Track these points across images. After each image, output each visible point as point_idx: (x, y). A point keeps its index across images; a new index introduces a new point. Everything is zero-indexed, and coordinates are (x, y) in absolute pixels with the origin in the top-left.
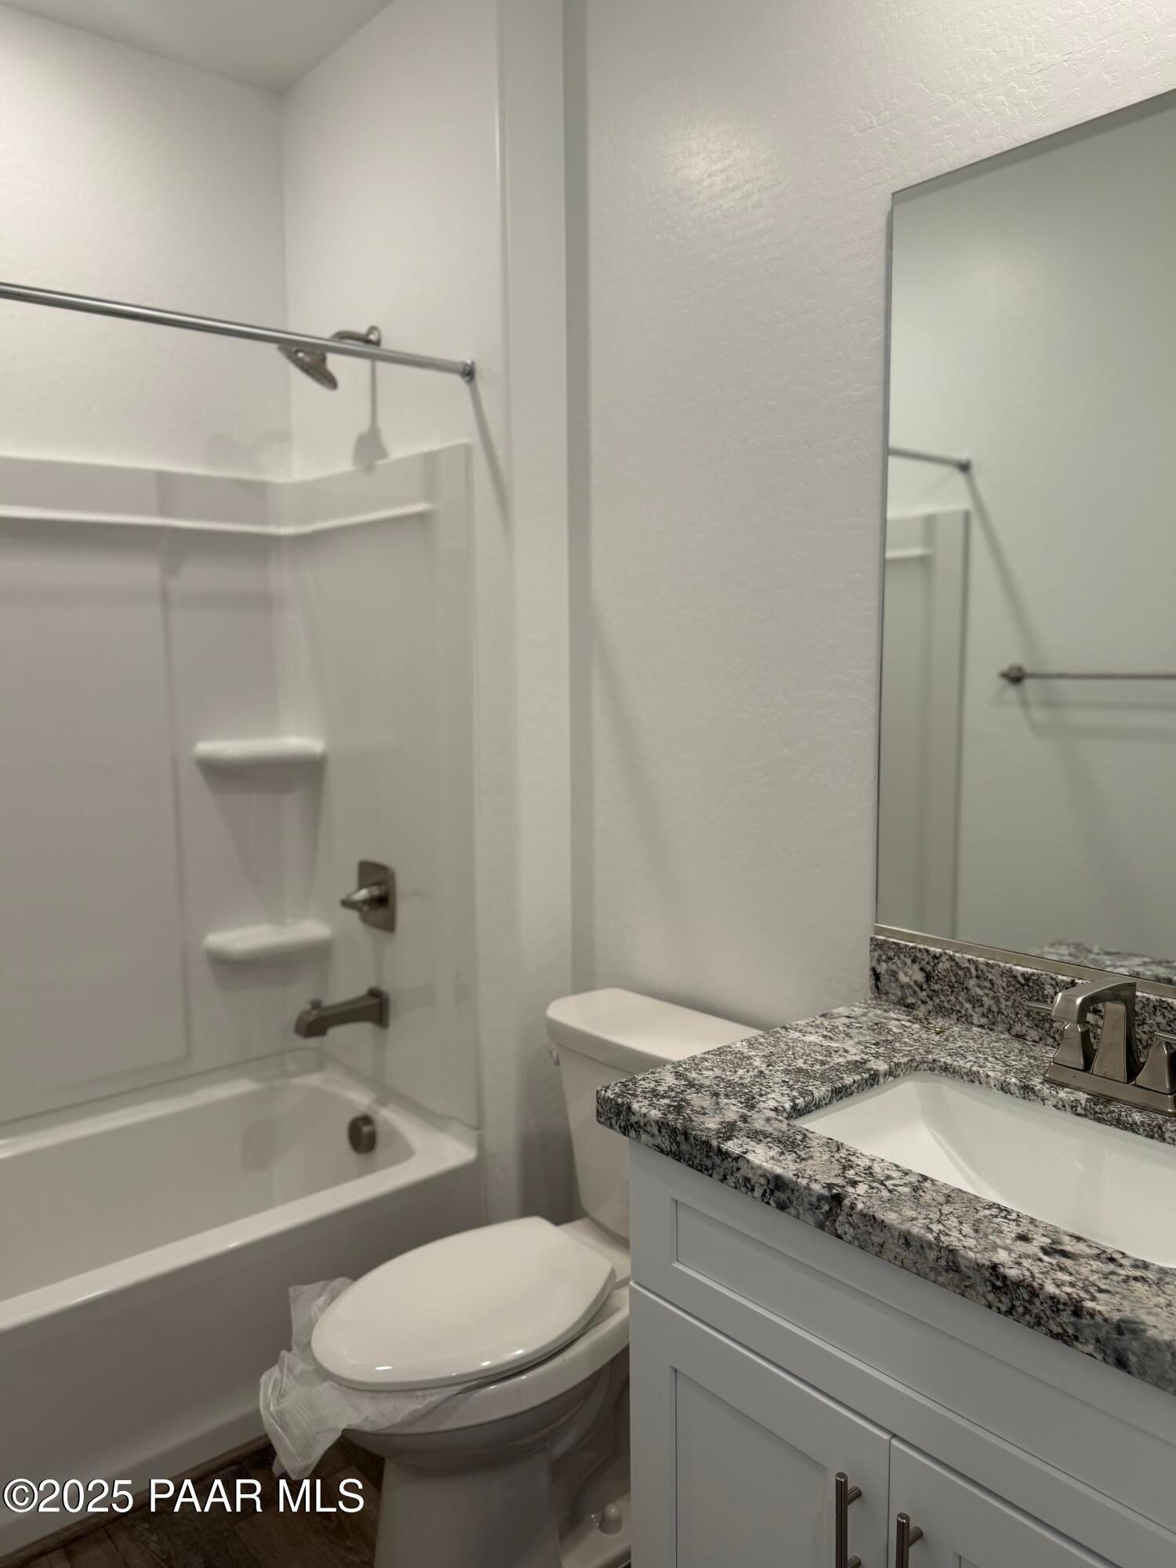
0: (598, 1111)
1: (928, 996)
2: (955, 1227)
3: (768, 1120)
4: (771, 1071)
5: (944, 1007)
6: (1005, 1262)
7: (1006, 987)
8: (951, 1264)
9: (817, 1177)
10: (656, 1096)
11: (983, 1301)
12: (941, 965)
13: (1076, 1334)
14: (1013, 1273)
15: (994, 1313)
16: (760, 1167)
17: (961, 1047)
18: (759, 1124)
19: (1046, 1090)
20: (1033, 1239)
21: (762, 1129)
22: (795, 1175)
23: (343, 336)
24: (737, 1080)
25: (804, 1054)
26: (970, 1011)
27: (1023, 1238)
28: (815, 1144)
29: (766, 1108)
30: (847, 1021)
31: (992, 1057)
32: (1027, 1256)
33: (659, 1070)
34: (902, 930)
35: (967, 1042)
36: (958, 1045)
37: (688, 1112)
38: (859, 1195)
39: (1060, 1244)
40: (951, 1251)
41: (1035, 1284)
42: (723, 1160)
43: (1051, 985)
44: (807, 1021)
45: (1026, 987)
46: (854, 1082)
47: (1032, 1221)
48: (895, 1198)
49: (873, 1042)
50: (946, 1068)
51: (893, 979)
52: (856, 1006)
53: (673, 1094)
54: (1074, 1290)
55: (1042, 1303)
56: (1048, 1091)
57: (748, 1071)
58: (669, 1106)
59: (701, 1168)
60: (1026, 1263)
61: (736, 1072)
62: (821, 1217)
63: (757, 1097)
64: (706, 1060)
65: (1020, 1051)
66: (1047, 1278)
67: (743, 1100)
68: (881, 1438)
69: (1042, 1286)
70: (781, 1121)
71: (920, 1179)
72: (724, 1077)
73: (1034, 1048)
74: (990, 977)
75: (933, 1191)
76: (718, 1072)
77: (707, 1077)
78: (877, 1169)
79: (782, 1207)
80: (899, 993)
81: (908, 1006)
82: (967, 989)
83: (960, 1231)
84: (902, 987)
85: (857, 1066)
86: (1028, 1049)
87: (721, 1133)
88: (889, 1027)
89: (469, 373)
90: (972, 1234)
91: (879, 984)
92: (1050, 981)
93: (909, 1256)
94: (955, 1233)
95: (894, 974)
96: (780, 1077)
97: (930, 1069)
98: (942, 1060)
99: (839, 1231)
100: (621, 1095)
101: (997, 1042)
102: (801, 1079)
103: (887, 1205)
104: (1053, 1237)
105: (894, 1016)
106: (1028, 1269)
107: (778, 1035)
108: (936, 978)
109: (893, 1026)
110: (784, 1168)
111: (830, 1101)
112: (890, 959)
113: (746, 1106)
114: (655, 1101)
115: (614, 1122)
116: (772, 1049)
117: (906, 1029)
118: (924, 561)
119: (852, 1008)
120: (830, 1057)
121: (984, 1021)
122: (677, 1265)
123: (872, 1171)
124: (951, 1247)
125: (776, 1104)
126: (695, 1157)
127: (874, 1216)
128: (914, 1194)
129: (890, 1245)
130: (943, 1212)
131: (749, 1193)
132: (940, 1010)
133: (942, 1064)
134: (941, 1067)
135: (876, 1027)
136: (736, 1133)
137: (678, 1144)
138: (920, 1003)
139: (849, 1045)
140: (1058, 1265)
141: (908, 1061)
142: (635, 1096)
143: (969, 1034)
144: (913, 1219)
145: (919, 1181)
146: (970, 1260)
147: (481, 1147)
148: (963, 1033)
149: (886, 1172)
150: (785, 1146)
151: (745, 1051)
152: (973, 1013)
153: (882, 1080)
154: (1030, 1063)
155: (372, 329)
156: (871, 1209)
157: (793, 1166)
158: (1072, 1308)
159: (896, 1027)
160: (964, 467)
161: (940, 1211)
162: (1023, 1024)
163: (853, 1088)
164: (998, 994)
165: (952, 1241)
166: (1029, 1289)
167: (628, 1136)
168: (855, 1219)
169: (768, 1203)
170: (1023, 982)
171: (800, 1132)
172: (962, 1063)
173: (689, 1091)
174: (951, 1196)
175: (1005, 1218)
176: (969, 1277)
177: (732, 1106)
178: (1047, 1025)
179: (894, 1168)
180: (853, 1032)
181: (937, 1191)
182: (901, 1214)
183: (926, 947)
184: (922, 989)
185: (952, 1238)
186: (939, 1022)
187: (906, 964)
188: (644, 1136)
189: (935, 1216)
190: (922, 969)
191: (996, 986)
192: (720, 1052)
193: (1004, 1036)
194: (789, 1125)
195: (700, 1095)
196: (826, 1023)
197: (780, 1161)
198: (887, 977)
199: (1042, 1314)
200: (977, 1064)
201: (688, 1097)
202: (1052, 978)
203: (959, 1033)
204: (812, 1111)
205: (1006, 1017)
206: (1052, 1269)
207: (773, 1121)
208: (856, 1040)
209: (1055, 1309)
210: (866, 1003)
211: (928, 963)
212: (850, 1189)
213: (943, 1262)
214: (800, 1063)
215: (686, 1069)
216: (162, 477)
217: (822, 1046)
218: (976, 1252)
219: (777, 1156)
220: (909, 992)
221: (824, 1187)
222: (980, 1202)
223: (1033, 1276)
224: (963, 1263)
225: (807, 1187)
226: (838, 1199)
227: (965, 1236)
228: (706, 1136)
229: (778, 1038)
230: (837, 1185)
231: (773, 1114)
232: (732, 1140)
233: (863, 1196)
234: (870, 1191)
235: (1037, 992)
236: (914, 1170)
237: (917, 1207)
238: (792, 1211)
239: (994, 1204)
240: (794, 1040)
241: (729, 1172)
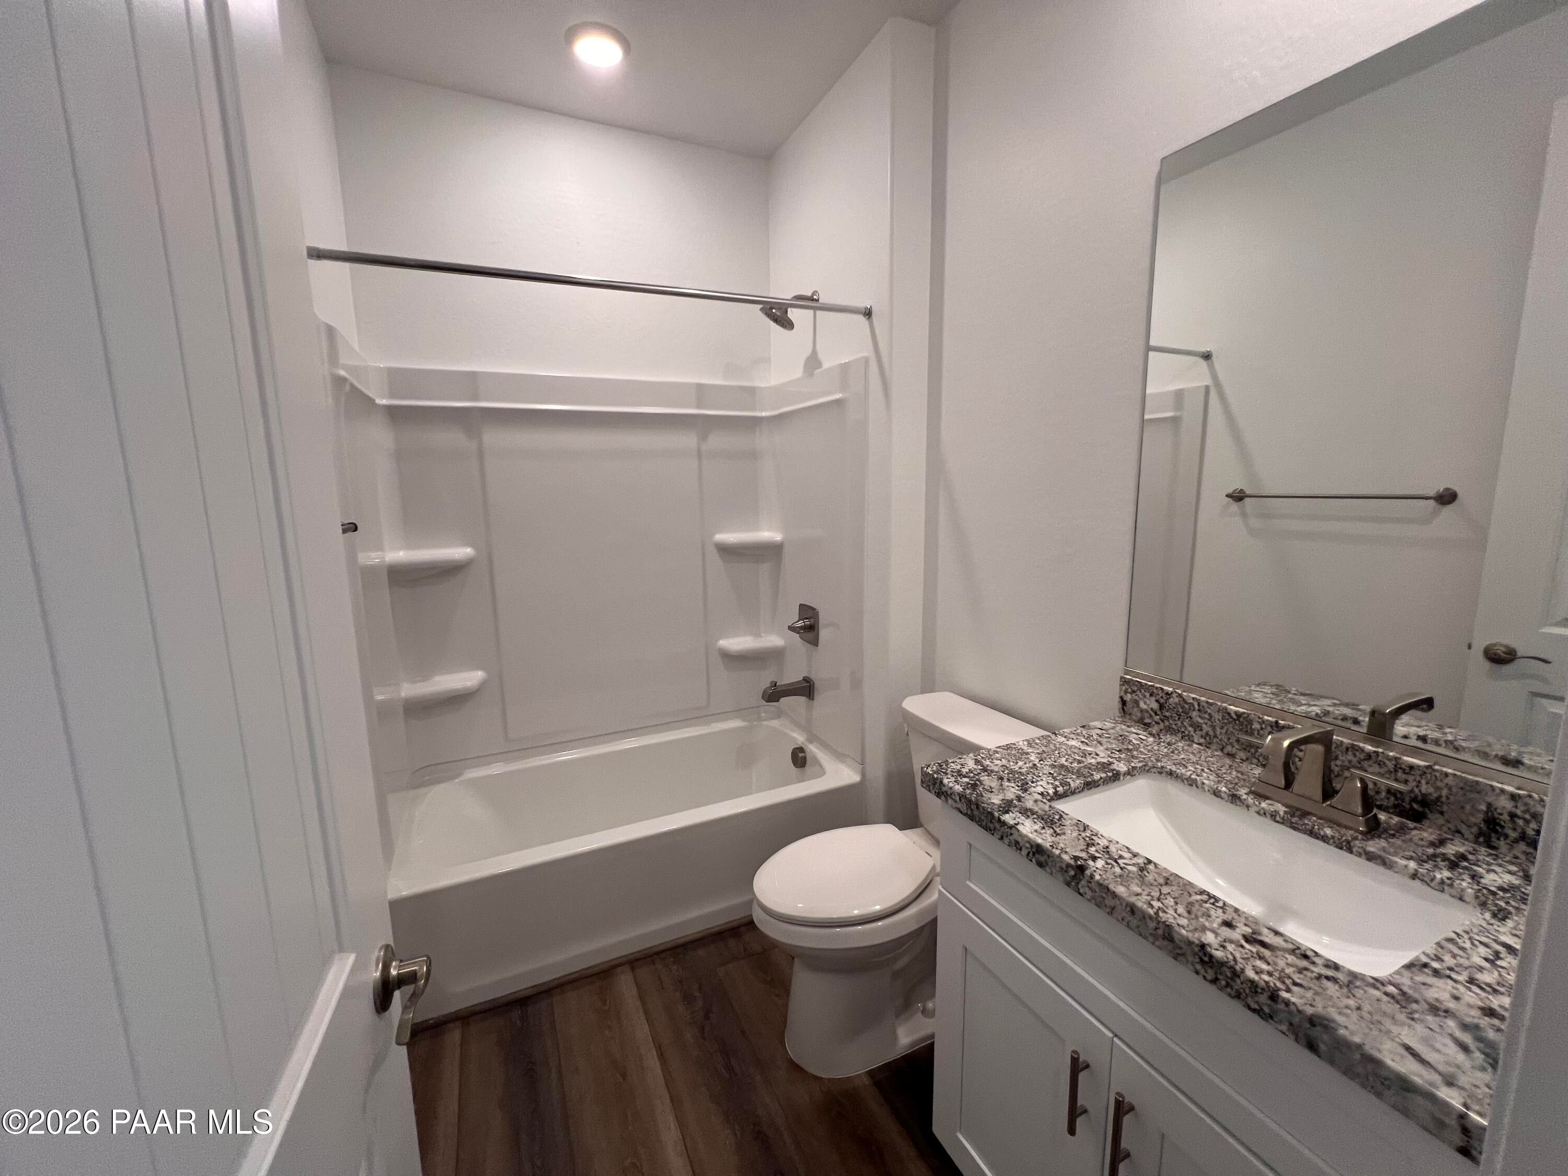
0: (922, 779)
1: (1160, 719)
2: (1172, 906)
3: (1036, 801)
4: (1041, 764)
5: (1173, 728)
6: (1212, 943)
7: (1221, 719)
8: (1166, 934)
9: (1067, 850)
10: (960, 775)
11: (1192, 968)
12: (1171, 700)
13: (1271, 1014)
14: (1219, 954)
15: (1199, 979)
16: (1026, 836)
17: (1183, 759)
18: (1029, 804)
19: (1250, 800)
20: (1237, 927)
21: (1031, 807)
22: (1050, 846)
23: (799, 298)
24: (1017, 769)
25: (1066, 754)
26: (1192, 733)
27: (1228, 924)
28: (1068, 823)
29: (1035, 792)
30: (1099, 732)
31: (1208, 769)
32: (1231, 941)
33: (964, 757)
34: (1143, 673)
35: (1189, 755)
36: (1181, 757)
37: (981, 789)
38: (1097, 868)
39: (1260, 934)
40: (1168, 926)
41: (1237, 968)
42: (1001, 826)
43: (1258, 722)
44: (1071, 730)
45: (1237, 722)
46: (1101, 778)
47: (1236, 910)
48: (1125, 875)
49: (1118, 749)
50: (1170, 773)
51: (1136, 706)
52: (1107, 722)
53: (972, 775)
54: (1271, 979)
55: (1242, 983)
56: (1252, 801)
57: (1025, 764)
58: (968, 783)
59: (986, 828)
60: (1230, 947)
61: (1017, 763)
62: (1069, 879)
63: (1030, 783)
64: (997, 752)
65: (1230, 766)
66: (1247, 964)
67: (1019, 785)
68: (1105, 1034)
69: (1243, 970)
70: (1045, 803)
71: (1146, 862)
72: (1008, 766)
73: (1241, 765)
74: (1209, 711)
75: (1156, 873)
76: (1004, 762)
77: (996, 765)
78: (1113, 849)
79: (1040, 865)
80: (1139, 715)
81: (1145, 724)
82: (1191, 718)
83: (1176, 911)
84: (1142, 711)
85: (1104, 767)
86: (1236, 765)
87: (1001, 807)
88: (1131, 739)
89: (868, 313)
90: (1186, 914)
91: (1125, 707)
92: (1257, 719)
93: (1134, 922)
94: (1171, 912)
95: (1136, 703)
96: (1047, 770)
97: (1159, 772)
98: (1168, 767)
99: (1081, 891)
100: (937, 772)
101: (1211, 757)
102: (1063, 773)
103: (1119, 879)
104: (1255, 928)
105: (1135, 731)
106: (1231, 953)
107: (1049, 738)
108: (1167, 708)
109: (1133, 737)
110: (1044, 840)
111: (1082, 790)
112: (1134, 692)
113: (1021, 789)
114: (959, 779)
115: (931, 788)
116: (1044, 748)
117: (1142, 741)
118: (1175, 421)
119: (1104, 722)
120: (1085, 758)
121: (1202, 740)
122: (968, 883)
123: (1108, 850)
124: (1167, 923)
125: (1042, 790)
126: (983, 821)
127: (1107, 887)
128: (1140, 873)
129: (1119, 908)
130: (1162, 891)
131: (1018, 851)
132: (1169, 730)
133: (1168, 770)
134: (1167, 772)
135: (1120, 738)
136: (1012, 809)
137: (972, 810)
138: (1154, 723)
139: (1100, 750)
140: (1258, 953)
141: (1142, 766)
142: (946, 774)
143: (1190, 750)
144: (1138, 895)
145: (1145, 864)
146: (1182, 935)
147: (863, 775)
148: (1186, 748)
149: (1120, 852)
150: (1045, 823)
151: (1025, 748)
152: (1194, 735)
153: (1122, 778)
154: (1237, 777)
155: (815, 293)
156: (1106, 881)
157: (1050, 839)
158: (1269, 994)
159: (1136, 739)
160: (1207, 356)
161: (1160, 890)
162: (1233, 746)
163: (1100, 782)
164: (1215, 724)
165: (1168, 918)
166: (1232, 970)
167: (940, 798)
168: (1093, 885)
169: (1031, 860)
170: (1235, 717)
171: (1058, 813)
172: (1183, 771)
173: (983, 774)
174: (1169, 879)
175: (1213, 904)
176: (1181, 948)
177: (1011, 788)
178: (1253, 750)
179: (1126, 850)
180: (1104, 740)
181: (1159, 874)
182: (1128, 889)
183: (1160, 686)
184: (1156, 714)
185: (1168, 916)
186: (1169, 738)
187: (1145, 696)
188: (950, 801)
189: (1156, 894)
190: (1157, 701)
191: (1213, 718)
192: (1008, 747)
193: (1218, 753)
194: (1050, 806)
195: (990, 778)
196: (1084, 732)
197: (1041, 833)
198: (1131, 703)
199: (1242, 991)
200: (1195, 774)
201: (982, 779)
202: (1259, 718)
203: (1183, 747)
204: (1068, 796)
205: (1220, 740)
206: (1252, 956)
207: (1039, 803)
208: (1105, 747)
209: (1253, 990)
210: (1114, 720)
211: (1162, 697)
212: (1091, 863)
213: (1160, 932)
214: (1063, 761)
215: (983, 758)
216: (700, 387)
217: (1080, 749)
218: (1187, 931)
219: (1039, 830)
220: (1146, 715)
221: (1071, 858)
222: (1193, 888)
223: (1235, 959)
224: (1176, 937)
225: (1059, 856)
226: (1081, 869)
227: (1179, 915)
228: (991, 809)
229: (1049, 741)
230: (1081, 858)
231: (1040, 797)
232: (1008, 813)
233: (1100, 870)
234: (1106, 866)
235: (1246, 726)
236: (1141, 853)
237: (1142, 885)
238: (1047, 868)
239: (1205, 891)
240: (1061, 743)
241: (1005, 835)
